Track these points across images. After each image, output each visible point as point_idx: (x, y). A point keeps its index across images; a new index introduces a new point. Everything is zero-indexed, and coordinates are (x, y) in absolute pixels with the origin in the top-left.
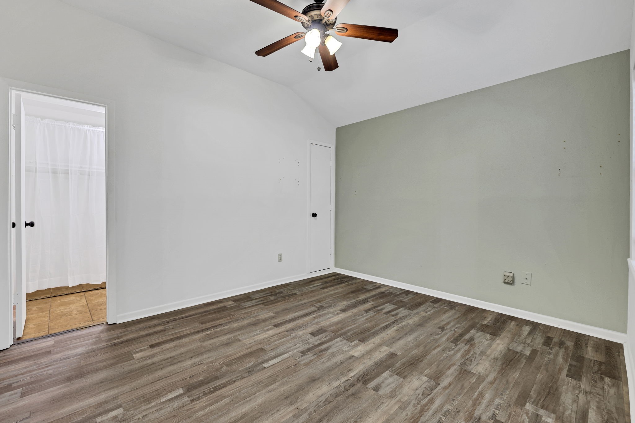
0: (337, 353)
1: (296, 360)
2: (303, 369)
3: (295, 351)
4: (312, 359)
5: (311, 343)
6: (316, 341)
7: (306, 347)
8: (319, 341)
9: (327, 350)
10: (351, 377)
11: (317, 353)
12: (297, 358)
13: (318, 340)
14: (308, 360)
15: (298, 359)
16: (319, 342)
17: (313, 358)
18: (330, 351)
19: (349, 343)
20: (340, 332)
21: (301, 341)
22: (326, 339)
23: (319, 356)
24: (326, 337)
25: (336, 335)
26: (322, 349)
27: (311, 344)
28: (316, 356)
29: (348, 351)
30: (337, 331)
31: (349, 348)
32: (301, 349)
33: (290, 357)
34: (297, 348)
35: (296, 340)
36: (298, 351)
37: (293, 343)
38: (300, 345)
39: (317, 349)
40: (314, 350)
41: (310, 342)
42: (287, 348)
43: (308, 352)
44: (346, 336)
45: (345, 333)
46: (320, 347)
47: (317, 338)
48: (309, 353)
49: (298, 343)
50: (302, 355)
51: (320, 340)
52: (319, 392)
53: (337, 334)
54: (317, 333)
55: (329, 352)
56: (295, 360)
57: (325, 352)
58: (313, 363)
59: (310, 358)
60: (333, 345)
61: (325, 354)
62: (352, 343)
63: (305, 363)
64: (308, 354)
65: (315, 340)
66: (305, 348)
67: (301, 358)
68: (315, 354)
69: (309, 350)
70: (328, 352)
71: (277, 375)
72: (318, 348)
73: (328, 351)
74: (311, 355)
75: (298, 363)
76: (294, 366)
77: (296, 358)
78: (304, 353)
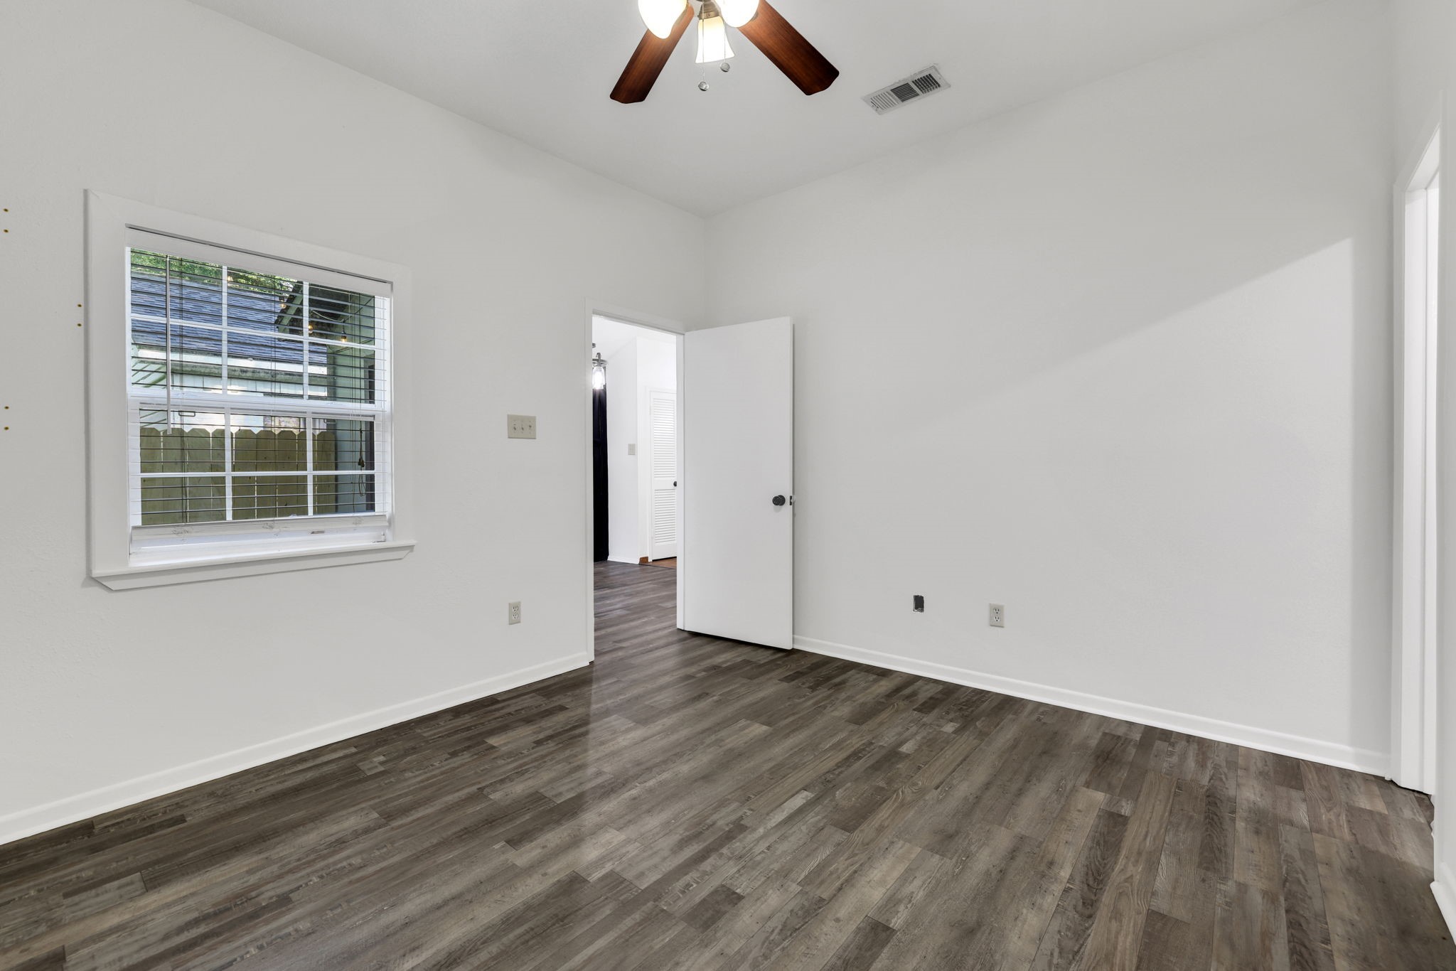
0: (657, 833)
1: (752, 810)
2: (730, 794)
3: (761, 831)
4: (715, 813)
5: (730, 859)
6: (715, 868)
7: (738, 844)
8: (708, 869)
9: (683, 839)
10: (636, 786)
11: (707, 829)
12: (749, 813)
13: (712, 873)
14: (724, 811)
15: (747, 811)
16: (707, 865)
17: (715, 817)
18: (675, 838)
19: (618, 870)
20: (637, 916)
21: (759, 863)
22: (688, 878)
23: (700, 824)
24: (689, 885)
25: (655, 900)
26: (697, 843)
27: (729, 854)
28: (708, 821)
29: (628, 841)
30: (647, 920)
31: (624, 850)
32: (750, 838)
33: (768, 814)
34: (762, 838)
35: (776, 866)
36: (755, 830)
37: (778, 852)
38: (757, 850)
39: (708, 843)
40: (717, 837)
41: (731, 863)
42: (786, 837)
43: (729, 831)
44: (621, 898)
45: (625, 908)
46: (701, 847)
47: (715, 883)
48: (727, 829)
49: (763, 855)
50: (742, 822)
51: (705, 873)
52: (692, 764)
53: (650, 904)
54: (717, 902)
55: (678, 836)
56: (752, 807)
57: (688, 833)
58: (712, 804)
59: (722, 815)
60: (664, 859)
61: (686, 830)
62: (611, 868)
63: (729, 804)
64: (727, 825)
65: (722, 871)
66: (741, 841)
67: (740, 814)
68: (711, 825)
69: (729, 837)
70: (681, 835)
71: (773, 781)
72: (705, 844)
73: (680, 837)
74: (720, 823)
75: (743, 804)
76: (749, 797)
77: (751, 812)
78: (739, 828)
